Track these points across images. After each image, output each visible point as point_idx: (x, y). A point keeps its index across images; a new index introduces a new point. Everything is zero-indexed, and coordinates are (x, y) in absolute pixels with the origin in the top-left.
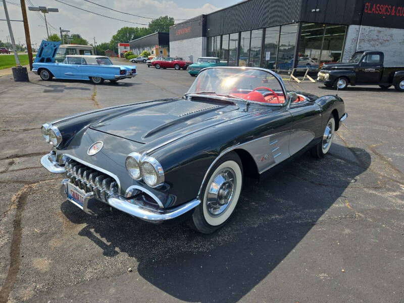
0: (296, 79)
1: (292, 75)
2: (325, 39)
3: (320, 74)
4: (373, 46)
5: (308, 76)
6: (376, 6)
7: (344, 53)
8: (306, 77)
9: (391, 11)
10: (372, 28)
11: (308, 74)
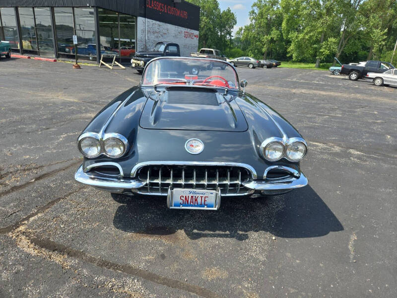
0: (107, 65)
1: (101, 61)
2: (120, 26)
3: (132, 61)
4: (157, 37)
5: (116, 62)
6: (154, 2)
7: (138, 42)
8: (114, 63)
9: (164, 8)
10: (154, 22)
11: (115, 60)
